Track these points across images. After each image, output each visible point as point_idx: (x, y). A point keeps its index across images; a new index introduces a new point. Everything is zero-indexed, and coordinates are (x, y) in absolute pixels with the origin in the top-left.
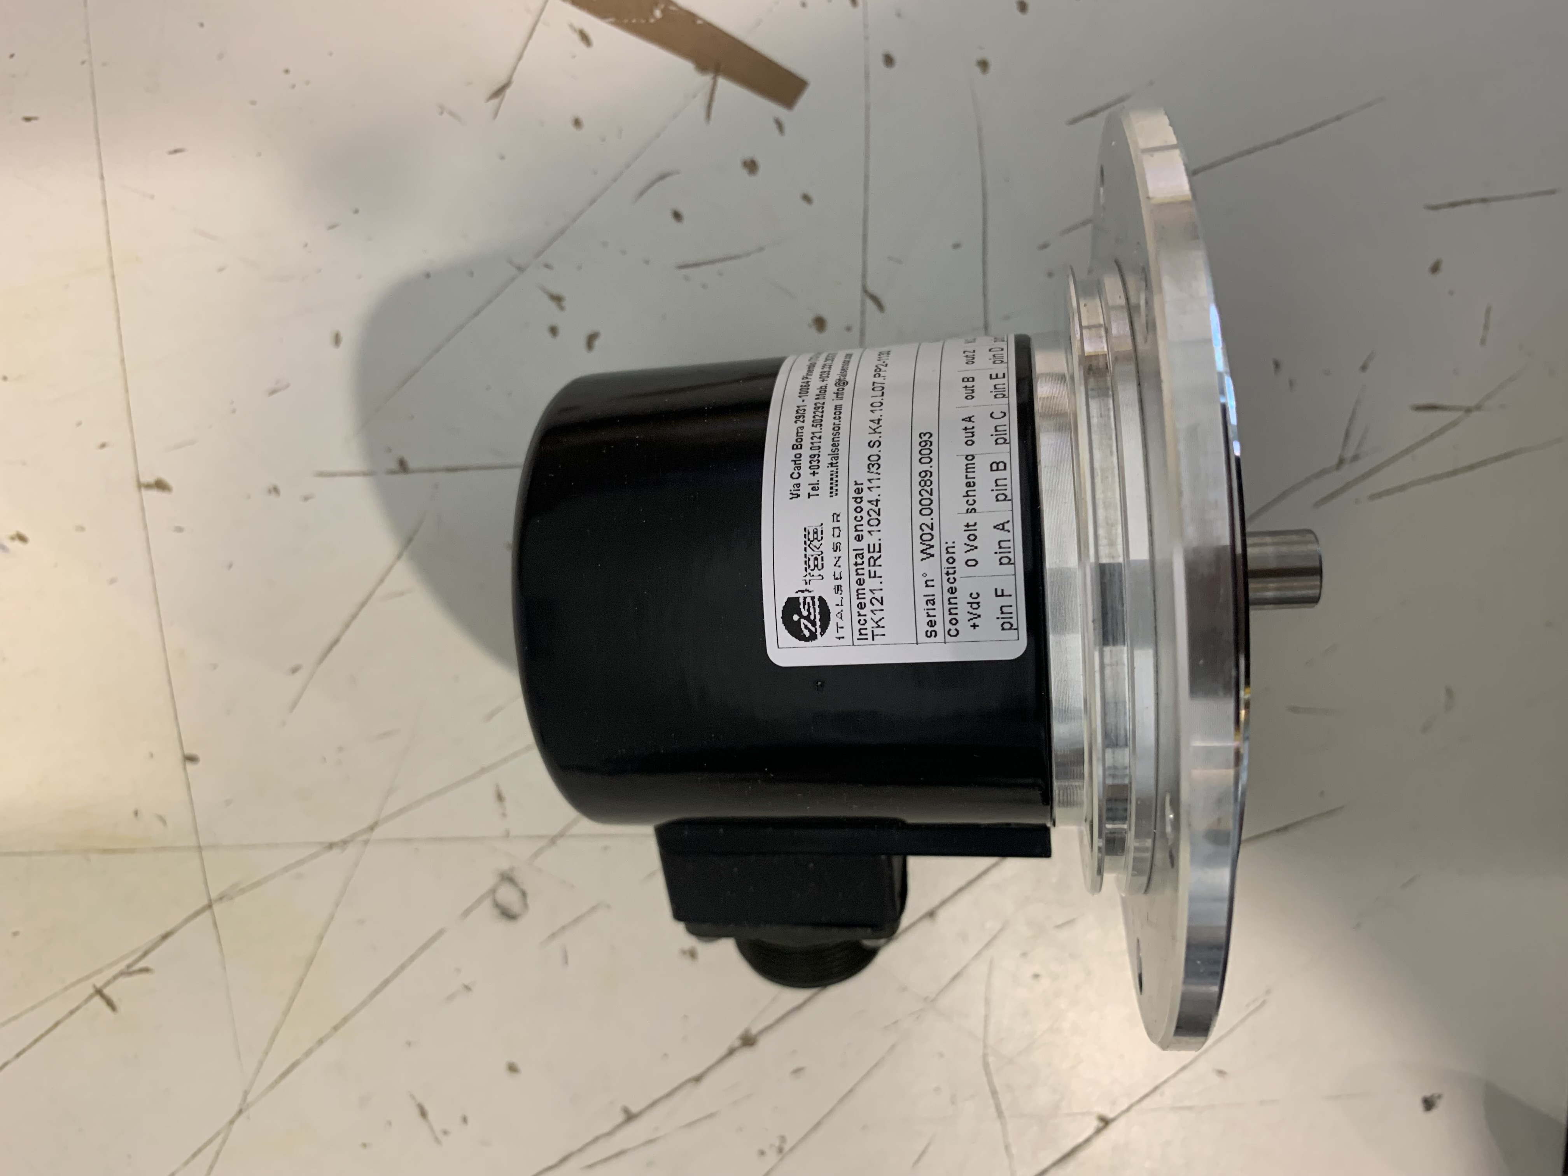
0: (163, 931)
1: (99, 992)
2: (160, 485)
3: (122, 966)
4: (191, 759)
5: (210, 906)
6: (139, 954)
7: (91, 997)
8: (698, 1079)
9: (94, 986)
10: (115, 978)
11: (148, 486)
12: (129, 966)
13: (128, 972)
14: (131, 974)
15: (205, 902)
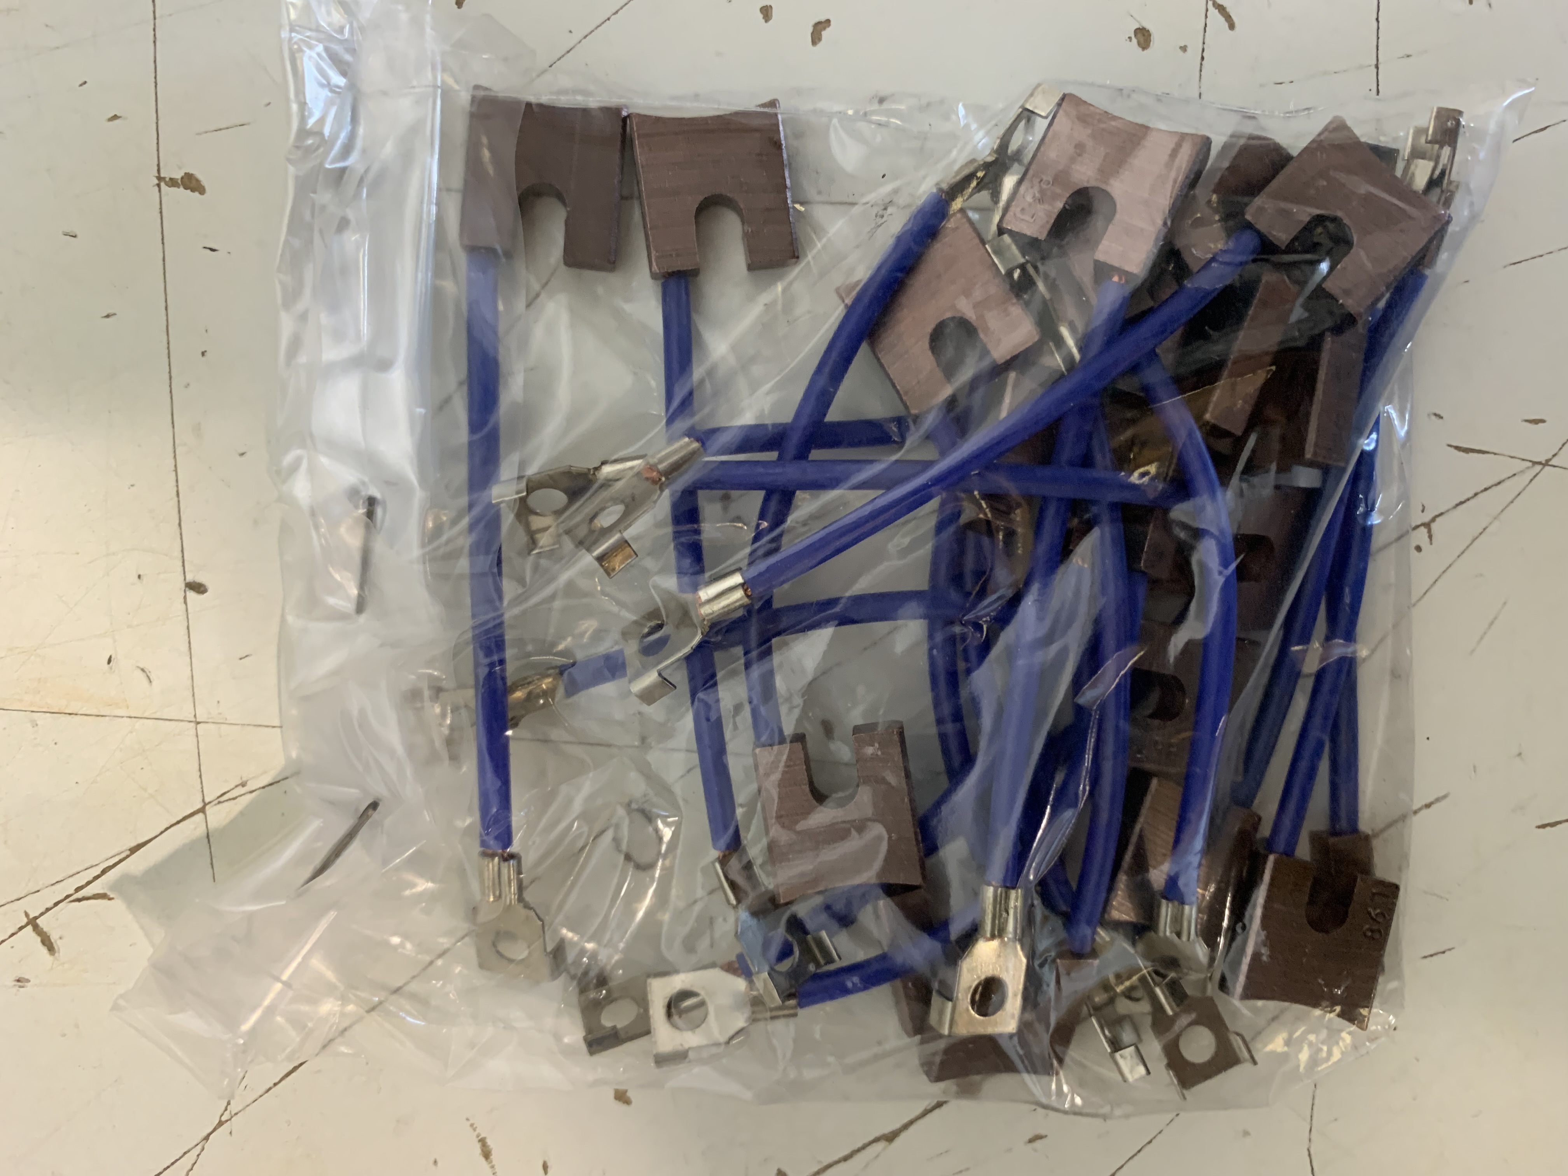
0: (133, 844)
1: (33, 922)
2: (191, 183)
3: (69, 887)
4: (198, 588)
5: (202, 810)
6: (97, 871)
7: (21, 928)
8: (890, 1137)
9: (27, 915)
10: (56, 904)
11: (173, 183)
12: (78, 890)
13: (77, 897)
14: (79, 900)
15: (199, 805)
